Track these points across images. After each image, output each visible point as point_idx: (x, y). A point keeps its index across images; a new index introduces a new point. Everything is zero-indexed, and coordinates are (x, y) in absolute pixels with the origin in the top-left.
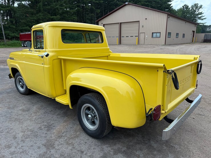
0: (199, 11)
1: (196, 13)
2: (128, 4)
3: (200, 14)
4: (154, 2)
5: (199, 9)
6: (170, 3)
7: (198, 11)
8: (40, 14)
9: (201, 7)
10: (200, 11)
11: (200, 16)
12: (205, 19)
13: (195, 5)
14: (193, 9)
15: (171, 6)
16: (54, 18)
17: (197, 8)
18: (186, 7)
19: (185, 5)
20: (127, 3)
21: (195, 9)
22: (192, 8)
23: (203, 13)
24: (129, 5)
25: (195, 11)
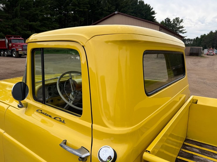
0: (180, 25)
1: (177, 26)
2: (118, 13)
3: (181, 28)
4: (139, 13)
5: (180, 23)
6: (153, 16)
7: (179, 25)
8: (17, 19)
9: (182, 21)
10: (181, 25)
11: (181, 29)
12: (186, 32)
13: (177, 19)
14: (175, 23)
15: (155, 18)
16: (33, 24)
17: (178, 21)
18: (168, 20)
19: (167, 19)
20: (116, 12)
21: (176, 23)
22: (173, 21)
23: (183, 27)
24: (119, 15)
25: (177, 25)
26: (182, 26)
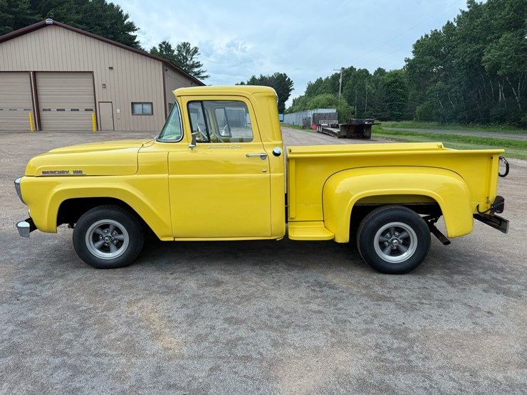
0: (193, 60)
1: (188, 62)
2: (54, 24)
3: (197, 67)
4: (96, 25)
5: (193, 55)
6: (132, 34)
7: (191, 59)
9: (196, 51)
10: (196, 59)
11: (196, 70)
12: (207, 77)
13: (185, 45)
14: (183, 55)
15: (136, 41)
17: (188, 51)
18: (166, 47)
19: (164, 43)
20: (48, 21)
21: (185, 54)
22: (178, 50)
23: (201, 64)
24: (57, 27)
25: (187, 60)
26: (197, 63)
